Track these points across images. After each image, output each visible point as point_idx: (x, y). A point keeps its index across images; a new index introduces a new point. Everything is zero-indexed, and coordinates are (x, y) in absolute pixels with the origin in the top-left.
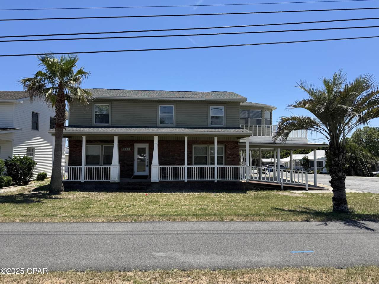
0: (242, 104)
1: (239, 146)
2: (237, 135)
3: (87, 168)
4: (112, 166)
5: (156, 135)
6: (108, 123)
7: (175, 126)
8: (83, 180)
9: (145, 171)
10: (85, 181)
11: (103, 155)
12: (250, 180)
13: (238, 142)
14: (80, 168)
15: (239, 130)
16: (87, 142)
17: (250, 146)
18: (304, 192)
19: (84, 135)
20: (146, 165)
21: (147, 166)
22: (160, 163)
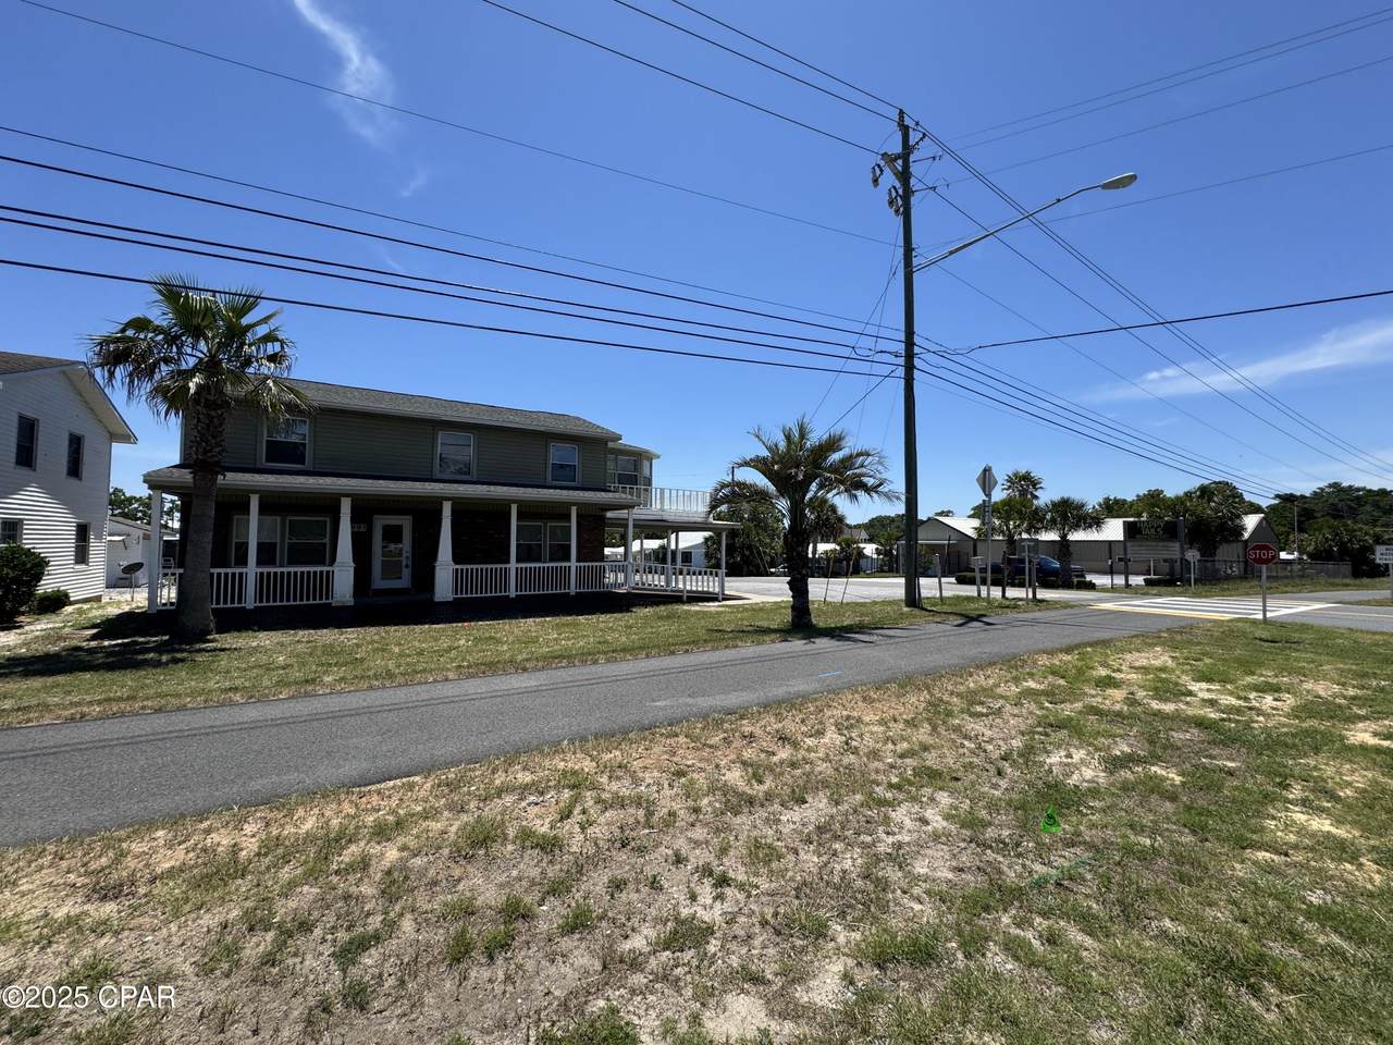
0: (610, 445)
1: (605, 525)
2: (602, 505)
3: (262, 574)
4: (336, 569)
5: (447, 499)
6: (304, 464)
7: (475, 479)
8: (250, 603)
9: (400, 578)
10: (258, 604)
11: (287, 541)
12: (634, 589)
13: (603, 518)
14: (241, 574)
15: (610, 495)
16: (263, 509)
17: (635, 526)
18: (717, 604)
19: (255, 492)
20: (404, 564)
21: (407, 566)
22: (457, 559)
